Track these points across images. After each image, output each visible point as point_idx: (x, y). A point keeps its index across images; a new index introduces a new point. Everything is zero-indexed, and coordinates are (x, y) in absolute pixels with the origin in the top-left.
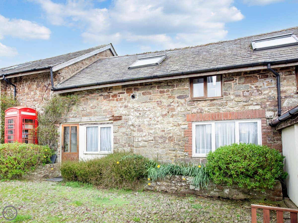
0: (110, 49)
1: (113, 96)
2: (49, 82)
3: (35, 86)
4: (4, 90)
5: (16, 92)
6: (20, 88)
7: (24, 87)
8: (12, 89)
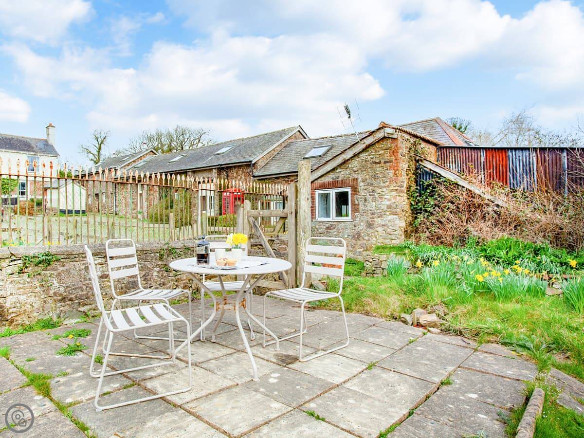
0: (299, 131)
1: (291, 181)
2: (250, 169)
3: (241, 172)
4: (219, 174)
5: (228, 176)
6: (230, 173)
7: (233, 173)
8: (225, 173)
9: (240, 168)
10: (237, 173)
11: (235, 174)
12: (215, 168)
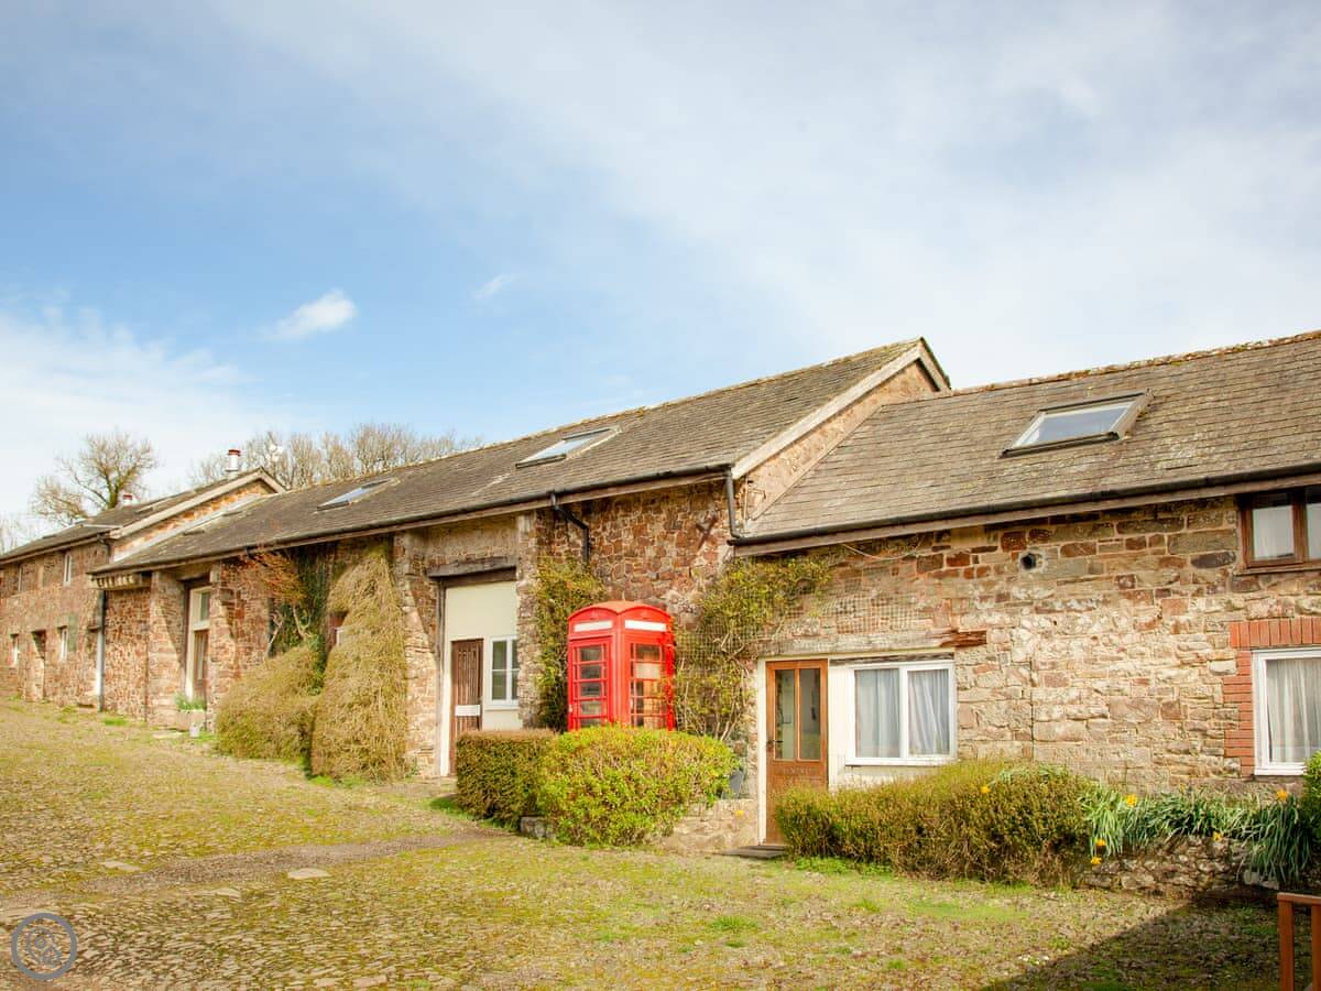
0: (919, 362)
1: (951, 561)
2: (712, 512)
3: (659, 528)
4: (545, 541)
5: (589, 548)
6: (603, 532)
7: (620, 532)
8: (573, 536)
9: (658, 511)
10: (638, 532)
11: (628, 539)
12: (528, 514)
